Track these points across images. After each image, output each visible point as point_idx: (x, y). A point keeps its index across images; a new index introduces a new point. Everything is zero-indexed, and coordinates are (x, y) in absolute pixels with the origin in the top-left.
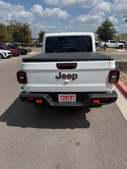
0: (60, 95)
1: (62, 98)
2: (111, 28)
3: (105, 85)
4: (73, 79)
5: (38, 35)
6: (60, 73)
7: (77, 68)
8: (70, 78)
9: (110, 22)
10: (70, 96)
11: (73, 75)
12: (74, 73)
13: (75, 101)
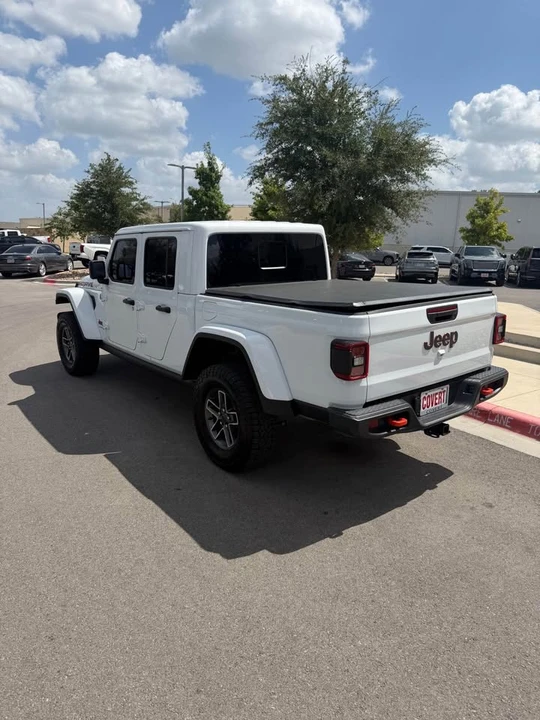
0: (422, 396)
1: (426, 403)
2: (126, 190)
4: (451, 346)
6: (431, 333)
7: (458, 317)
8: (447, 344)
9: (120, 168)
10: (440, 393)
11: (452, 334)
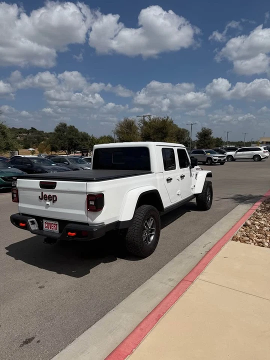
0: (45, 221)
1: (46, 225)
3: (85, 214)
4: (53, 202)
5: (197, 136)
6: (42, 193)
7: (56, 188)
8: (51, 200)
10: (54, 224)
11: (54, 196)
12: (54, 194)
13: (58, 232)
